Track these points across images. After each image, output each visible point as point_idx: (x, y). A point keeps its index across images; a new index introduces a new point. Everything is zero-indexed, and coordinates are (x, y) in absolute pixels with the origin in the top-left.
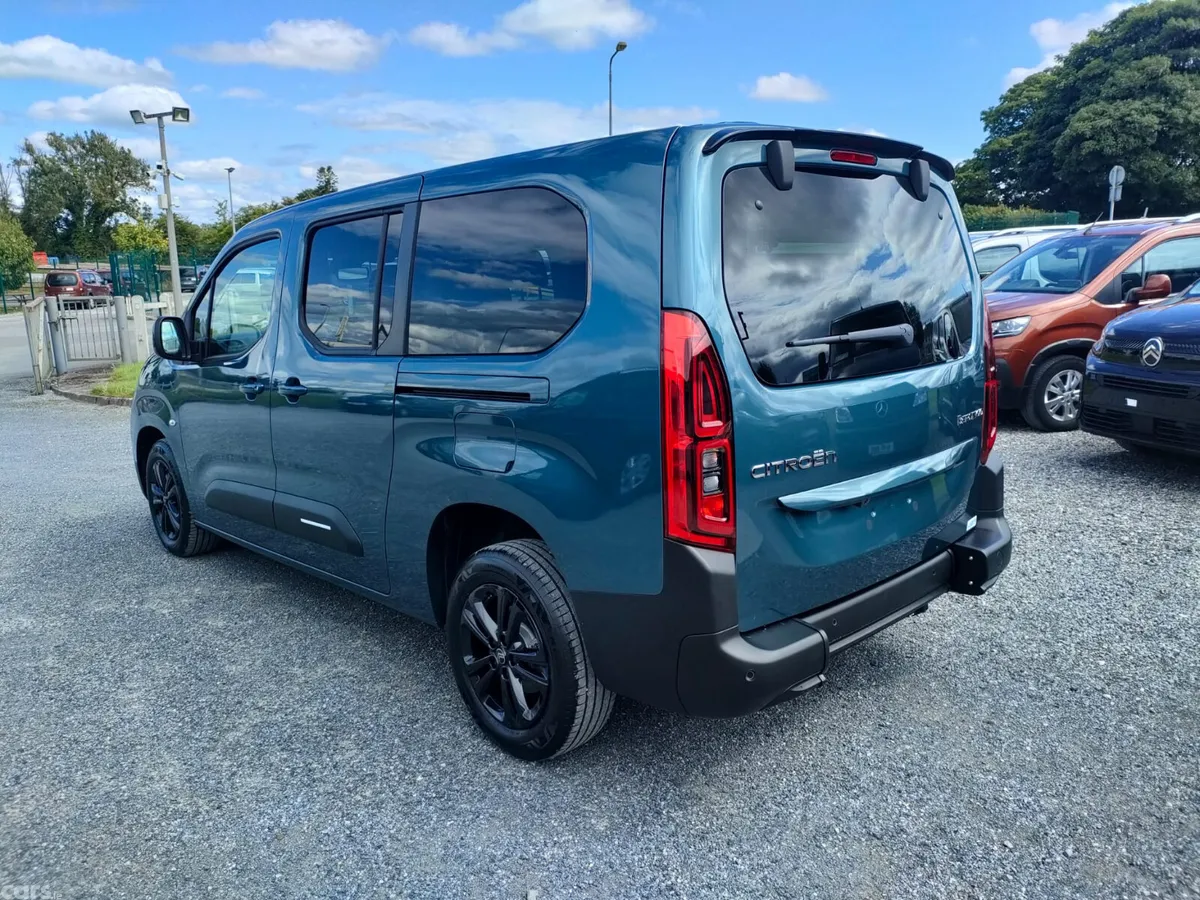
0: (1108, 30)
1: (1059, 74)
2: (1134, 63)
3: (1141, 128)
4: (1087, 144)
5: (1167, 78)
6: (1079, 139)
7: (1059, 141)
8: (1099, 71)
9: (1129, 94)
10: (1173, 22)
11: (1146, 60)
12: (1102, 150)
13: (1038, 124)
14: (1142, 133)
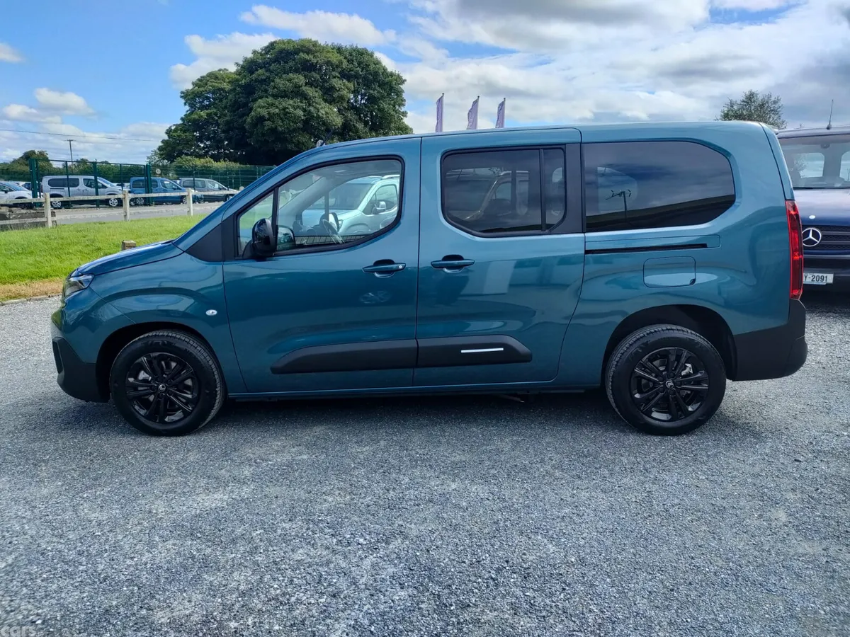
0: (263, 52)
1: (239, 75)
2: (284, 76)
3: (295, 116)
4: (266, 123)
5: (304, 88)
6: (261, 119)
7: (249, 120)
8: (264, 77)
9: (284, 95)
10: (301, 54)
11: (291, 75)
12: (276, 128)
13: (230, 106)
14: (295, 119)
